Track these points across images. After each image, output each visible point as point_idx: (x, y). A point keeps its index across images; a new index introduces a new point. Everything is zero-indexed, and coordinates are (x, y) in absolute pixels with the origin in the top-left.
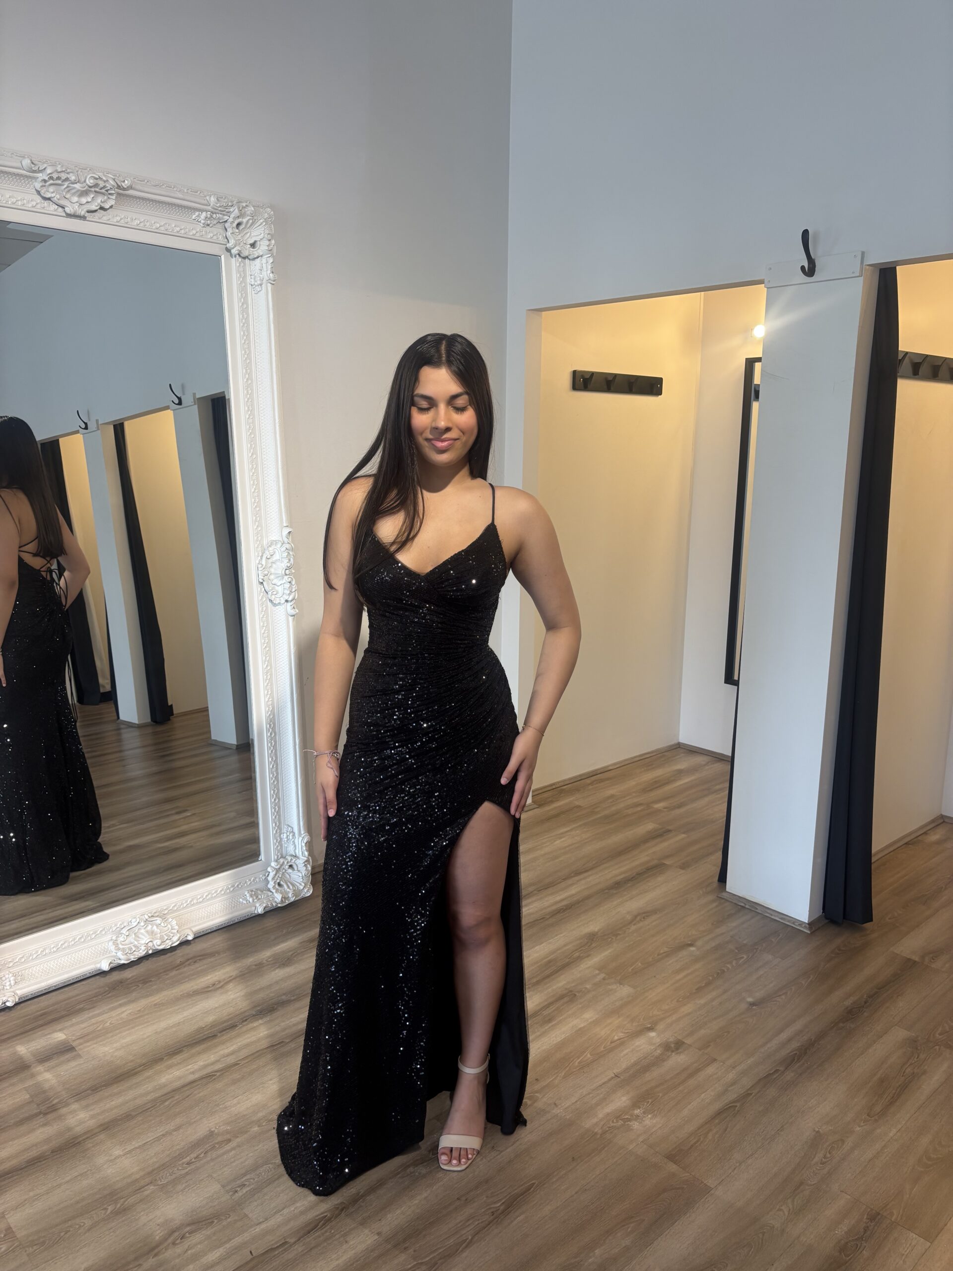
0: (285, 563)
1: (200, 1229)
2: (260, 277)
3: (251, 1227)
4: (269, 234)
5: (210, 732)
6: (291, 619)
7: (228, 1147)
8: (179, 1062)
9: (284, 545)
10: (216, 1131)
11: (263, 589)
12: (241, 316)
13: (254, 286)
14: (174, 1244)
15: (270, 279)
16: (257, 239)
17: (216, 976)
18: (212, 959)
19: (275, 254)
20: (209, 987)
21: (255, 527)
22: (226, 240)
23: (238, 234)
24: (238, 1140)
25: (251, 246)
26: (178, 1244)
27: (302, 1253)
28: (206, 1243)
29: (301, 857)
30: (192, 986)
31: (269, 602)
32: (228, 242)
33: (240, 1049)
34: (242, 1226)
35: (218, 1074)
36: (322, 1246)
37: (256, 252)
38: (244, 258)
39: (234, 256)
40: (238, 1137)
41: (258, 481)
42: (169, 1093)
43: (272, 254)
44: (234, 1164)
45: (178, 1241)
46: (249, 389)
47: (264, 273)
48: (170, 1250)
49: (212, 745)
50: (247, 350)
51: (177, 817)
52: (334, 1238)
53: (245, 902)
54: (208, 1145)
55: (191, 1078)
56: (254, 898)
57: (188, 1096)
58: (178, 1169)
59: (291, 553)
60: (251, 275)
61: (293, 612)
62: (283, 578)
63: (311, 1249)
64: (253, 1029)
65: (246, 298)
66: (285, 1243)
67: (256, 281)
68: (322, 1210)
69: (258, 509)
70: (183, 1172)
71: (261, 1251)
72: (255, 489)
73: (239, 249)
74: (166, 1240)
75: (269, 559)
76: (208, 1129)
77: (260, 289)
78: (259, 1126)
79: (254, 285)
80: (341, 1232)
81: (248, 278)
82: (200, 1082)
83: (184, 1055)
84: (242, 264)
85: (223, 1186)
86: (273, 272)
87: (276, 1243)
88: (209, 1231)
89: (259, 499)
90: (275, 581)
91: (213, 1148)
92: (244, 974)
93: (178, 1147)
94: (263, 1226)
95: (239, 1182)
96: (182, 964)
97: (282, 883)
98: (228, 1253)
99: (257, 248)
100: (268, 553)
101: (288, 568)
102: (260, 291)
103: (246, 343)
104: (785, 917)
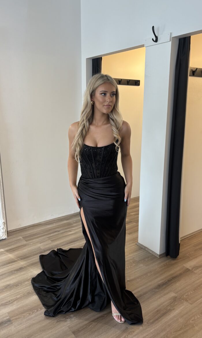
104: (153, 252)
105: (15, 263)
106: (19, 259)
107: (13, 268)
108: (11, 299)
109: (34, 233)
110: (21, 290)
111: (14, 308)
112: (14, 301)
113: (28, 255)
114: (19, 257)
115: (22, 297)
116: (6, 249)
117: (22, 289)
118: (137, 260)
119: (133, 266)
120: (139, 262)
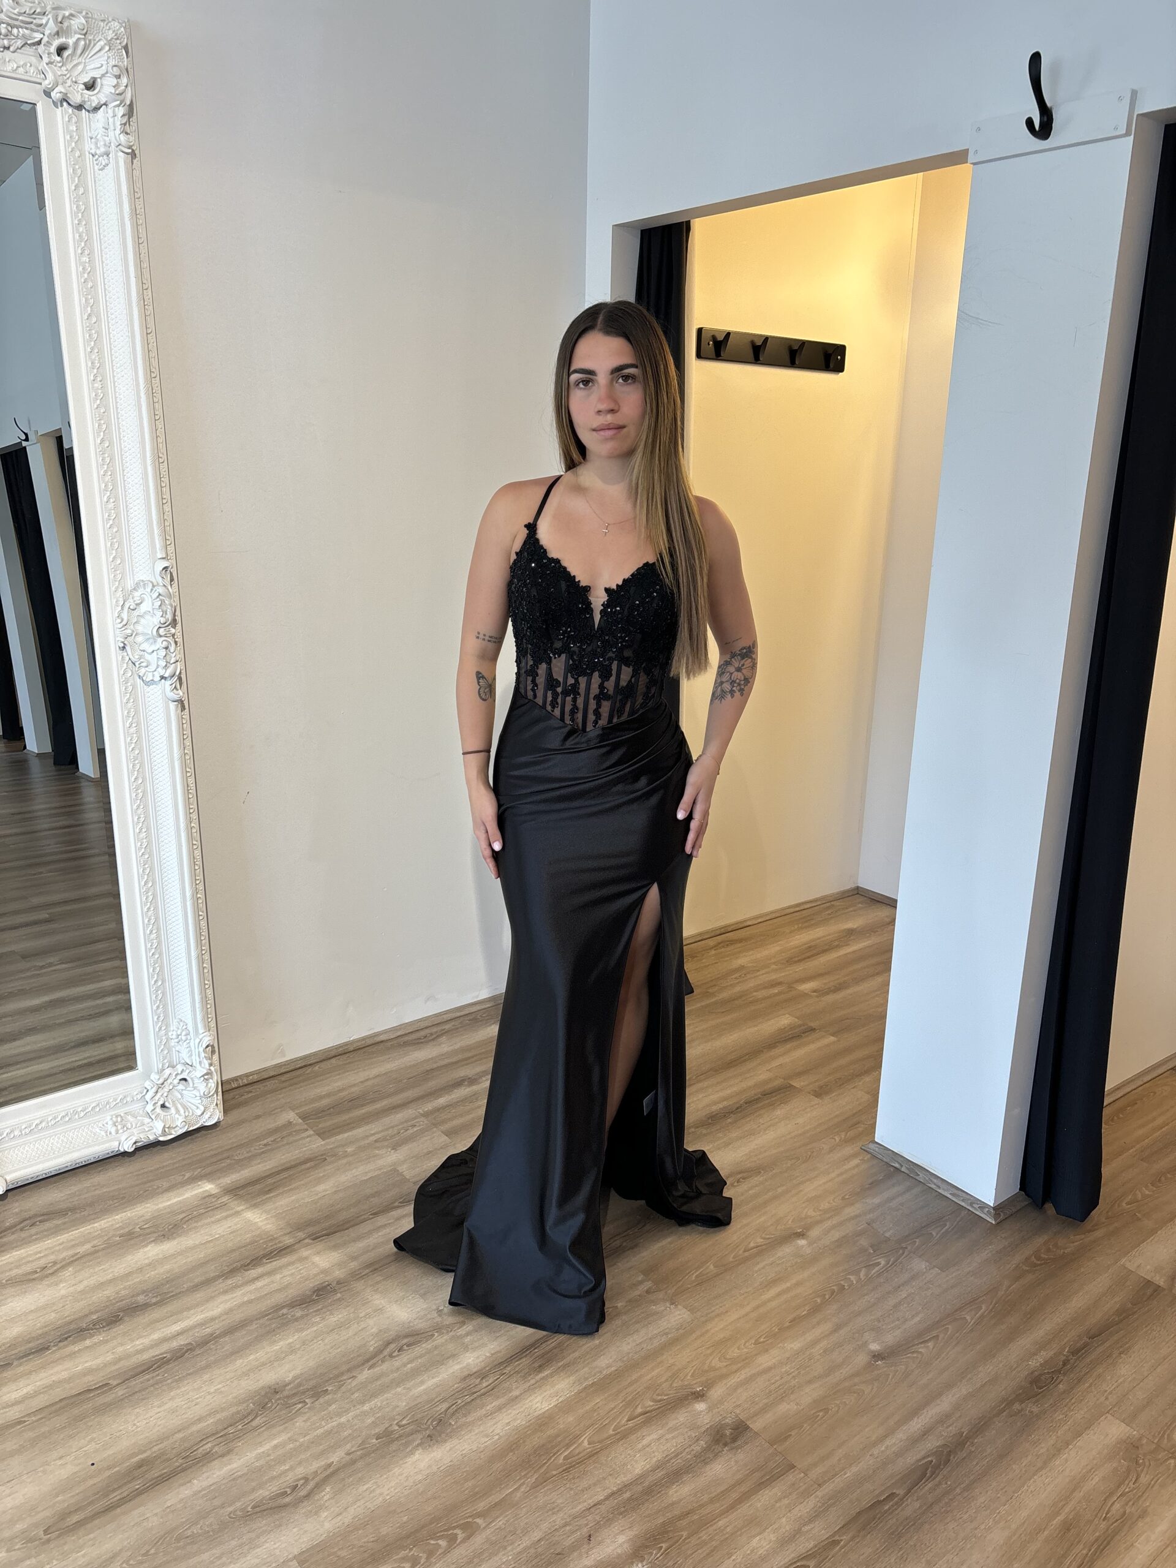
0: (159, 618)
2: (105, 140)
4: (116, 66)
6: (172, 706)
9: (157, 588)
11: (127, 658)
12: (74, 208)
13: (97, 156)
15: (120, 145)
16: (96, 74)
19: (128, 102)
21: (112, 559)
22: (42, 76)
25: (87, 87)
31: (138, 680)
32: (45, 78)
38: (80, 107)
39: (57, 104)
43: (124, 102)
46: (93, 332)
47: (111, 134)
50: (87, 265)
53: (103, 1133)
59: (168, 601)
60: (91, 138)
61: (174, 695)
62: (155, 642)
65: (82, 177)
67: (99, 148)
69: (115, 530)
72: (110, 497)
75: (133, 610)
77: (107, 162)
79: (96, 154)
81: (86, 142)
86: (127, 133)
89: (118, 514)
97: (168, 1105)
99: (96, 92)
100: (132, 601)
101: (164, 625)
102: (108, 165)
103: (86, 252)
104: (960, 1193)
105: (284, 1260)
106: (301, 1235)
107: (279, 1290)
108: (300, 1471)
109: (353, 1089)
110: (343, 1420)
111: (327, 1525)
112: (319, 1486)
113: (344, 1216)
114: (299, 1227)
115: (353, 1462)
116: (229, 1180)
117: (347, 1411)
118: (887, 1235)
119: (877, 1269)
120: (904, 1245)
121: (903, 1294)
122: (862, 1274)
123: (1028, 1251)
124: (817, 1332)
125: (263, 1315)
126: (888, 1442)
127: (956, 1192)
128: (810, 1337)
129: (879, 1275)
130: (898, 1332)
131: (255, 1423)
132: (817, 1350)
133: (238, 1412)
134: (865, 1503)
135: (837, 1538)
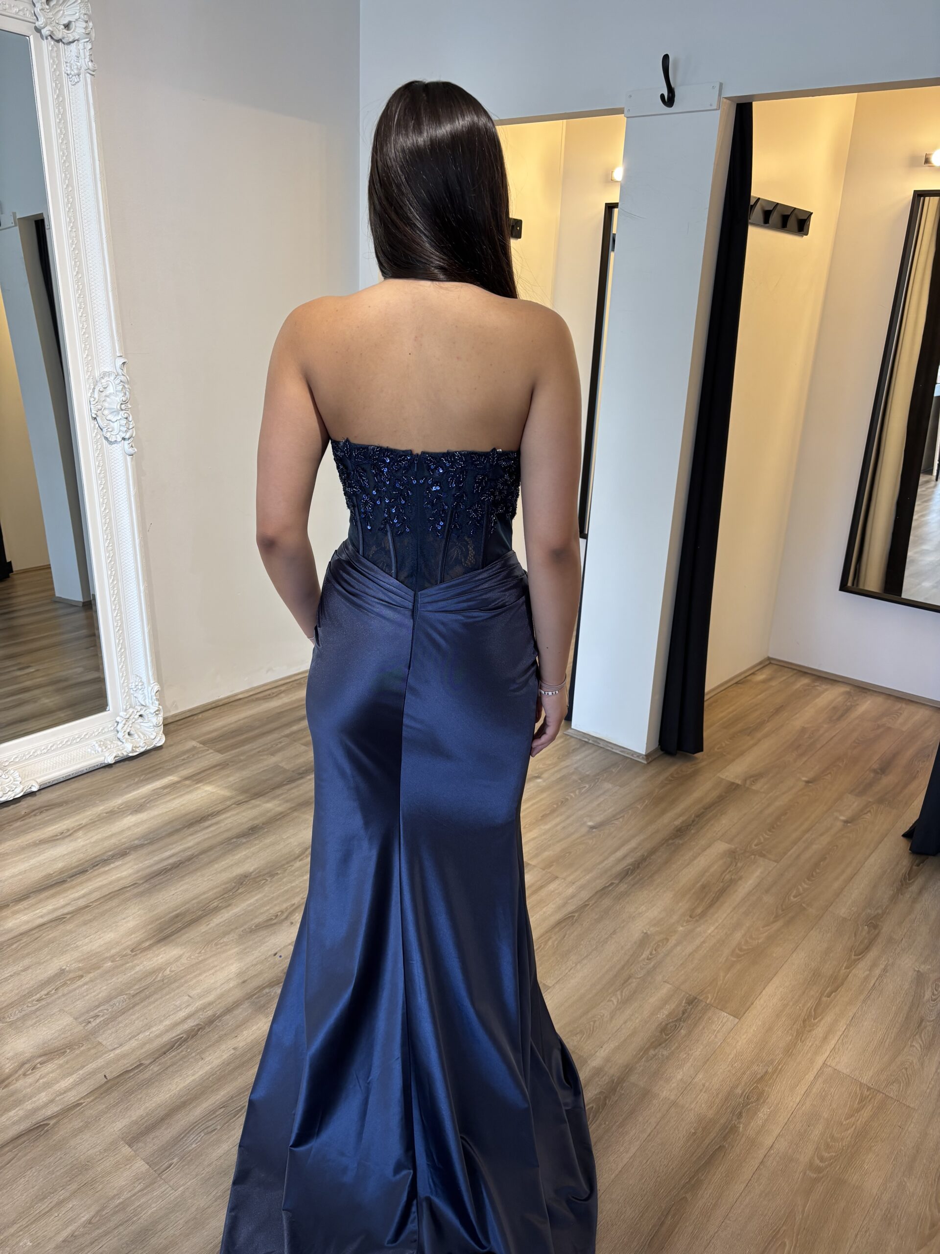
0: (120, 398)
1: (52, 1059)
2: (76, 65)
3: (106, 1053)
4: (85, 14)
5: (53, 589)
6: (129, 458)
7: (79, 983)
8: (26, 907)
9: (118, 377)
10: (67, 969)
11: (97, 426)
12: (57, 111)
13: (71, 76)
14: (25, 1075)
15: (89, 69)
16: (72, 19)
17: (64, 825)
18: (60, 809)
19: (93, 39)
20: (57, 836)
21: (85, 356)
22: (35, 17)
23: (48, 11)
24: (91, 975)
25: (65, 27)
26: (28, 1075)
27: (158, 1072)
28: (58, 1071)
29: (151, 706)
30: (39, 836)
31: (104, 440)
32: (38, 20)
33: (90, 893)
34: (96, 1054)
35: (68, 916)
36: (178, 1064)
37: (70, 35)
38: (58, 41)
39: (45, 38)
40: (91, 973)
41: (85, 304)
42: (17, 936)
43: (90, 39)
44: (87, 997)
45: (27, 1073)
47: (82, 61)
48: (20, 1081)
49: (56, 602)
50: (65, 151)
51: (19, 673)
52: (190, 1057)
53: (93, 752)
54: (59, 982)
55: (41, 921)
56: (103, 748)
57: (36, 939)
58: (27, 1006)
59: (126, 386)
60: (66, 63)
61: (131, 451)
62: (118, 414)
63: (167, 1068)
64: (105, 872)
65: (61, 90)
66: (141, 1065)
67: (72, 70)
68: (178, 1032)
69: (87, 336)
70: (34, 1008)
71: (115, 1074)
72: (82, 313)
73: (51, 29)
74: (16, 1072)
75: (102, 392)
76: (58, 967)
77: (78, 80)
78: (112, 962)
79: (71, 74)
80: (197, 1050)
81: (63, 66)
82: (48, 925)
83: (31, 901)
84: (55, 49)
85: (76, 1019)
86: (92, 61)
87: (131, 1066)
88: (61, 1061)
89: (88, 325)
90: (109, 417)
91: (65, 984)
92: (95, 822)
93: (27, 986)
94: (118, 1051)
95: (92, 1014)
96: (27, 815)
97: (132, 732)
98: (82, 1079)
99: (72, 31)
100: (100, 385)
101: (124, 402)
102: (78, 82)
103: (65, 142)
104: (625, 750)
118: (588, 773)
119: (584, 789)
120: (598, 777)
121: (601, 799)
122: (577, 792)
123: (666, 774)
124: (558, 820)
125: (221, 843)
126: (606, 862)
127: (623, 749)
128: (554, 822)
129: (587, 791)
130: (602, 816)
131: (240, 891)
132: (559, 828)
133: (227, 888)
134: (599, 888)
135: (587, 903)
